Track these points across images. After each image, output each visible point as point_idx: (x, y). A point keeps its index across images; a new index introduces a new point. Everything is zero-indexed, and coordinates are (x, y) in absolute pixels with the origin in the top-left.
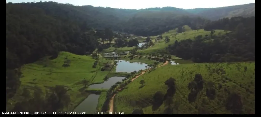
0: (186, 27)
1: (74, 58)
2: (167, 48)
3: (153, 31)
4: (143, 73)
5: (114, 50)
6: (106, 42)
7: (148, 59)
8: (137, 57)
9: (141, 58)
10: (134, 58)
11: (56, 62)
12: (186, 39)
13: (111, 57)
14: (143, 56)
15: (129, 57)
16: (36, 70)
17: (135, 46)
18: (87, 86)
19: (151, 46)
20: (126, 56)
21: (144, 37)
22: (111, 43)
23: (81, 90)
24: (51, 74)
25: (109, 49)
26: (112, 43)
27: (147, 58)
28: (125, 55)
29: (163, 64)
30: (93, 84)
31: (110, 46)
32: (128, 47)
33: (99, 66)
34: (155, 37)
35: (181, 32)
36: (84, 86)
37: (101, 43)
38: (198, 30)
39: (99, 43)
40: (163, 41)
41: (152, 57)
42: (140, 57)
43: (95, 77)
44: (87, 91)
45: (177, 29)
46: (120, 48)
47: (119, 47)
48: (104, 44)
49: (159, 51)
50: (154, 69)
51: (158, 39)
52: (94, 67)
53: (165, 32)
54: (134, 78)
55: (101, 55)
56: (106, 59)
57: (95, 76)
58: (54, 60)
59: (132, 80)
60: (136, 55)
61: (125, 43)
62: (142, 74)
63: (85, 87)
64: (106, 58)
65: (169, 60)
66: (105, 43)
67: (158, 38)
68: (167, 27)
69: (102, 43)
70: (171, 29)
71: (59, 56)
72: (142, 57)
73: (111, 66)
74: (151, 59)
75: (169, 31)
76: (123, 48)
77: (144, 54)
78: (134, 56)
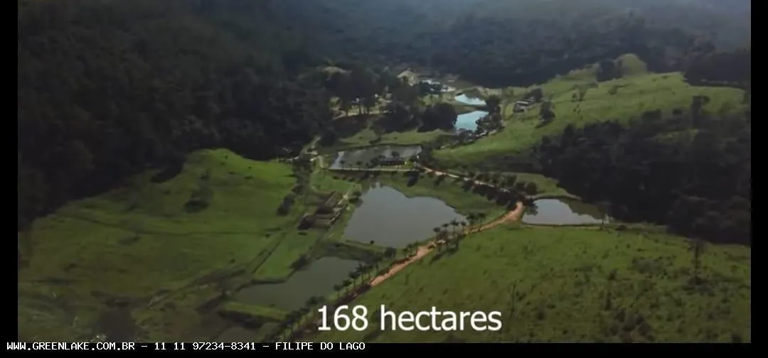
0: (629, 59)
1: (232, 173)
2: (535, 148)
3: (519, 71)
4: (422, 252)
5: (371, 142)
6: (353, 112)
7: (463, 187)
8: (431, 175)
9: (441, 183)
10: (420, 181)
11: (167, 193)
12: (603, 121)
13: (351, 171)
14: (451, 175)
15: (407, 174)
16: (97, 222)
17: (441, 128)
18: (228, 293)
19: (494, 131)
20: (399, 169)
21: (488, 89)
22: (371, 113)
23: (206, 308)
24: (136, 239)
25: (358, 135)
26: (373, 115)
27: (460, 184)
28: (395, 165)
29: (501, 217)
30: (255, 282)
31: (365, 127)
32: (421, 130)
33: (301, 208)
34: (519, 91)
35: (609, 79)
36: (220, 294)
37: (340, 113)
38: (669, 74)
39: (332, 113)
40: (535, 117)
41: (477, 182)
42: (442, 178)
43: (270, 254)
44: (223, 315)
45: (596, 65)
46: (395, 134)
47: (388, 132)
48: (347, 118)
49: (506, 158)
50: (454, 246)
51: (526, 103)
52: (282, 211)
53: (558, 76)
54: (381, 273)
55: (325, 161)
56: (336, 178)
57: (273, 250)
58: (166, 185)
59: (373, 283)
60: (430, 167)
61: (412, 116)
62: (414, 258)
63: (223, 298)
64: (335, 175)
65: (528, 197)
66: (350, 114)
67: (526, 97)
68: (566, 56)
69: (344, 114)
70: (579, 64)
71: (186, 166)
72: (446, 179)
73: (336, 210)
74: (470, 192)
75: (572, 73)
76: (403, 134)
77: (456, 166)
78: (424, 170)
